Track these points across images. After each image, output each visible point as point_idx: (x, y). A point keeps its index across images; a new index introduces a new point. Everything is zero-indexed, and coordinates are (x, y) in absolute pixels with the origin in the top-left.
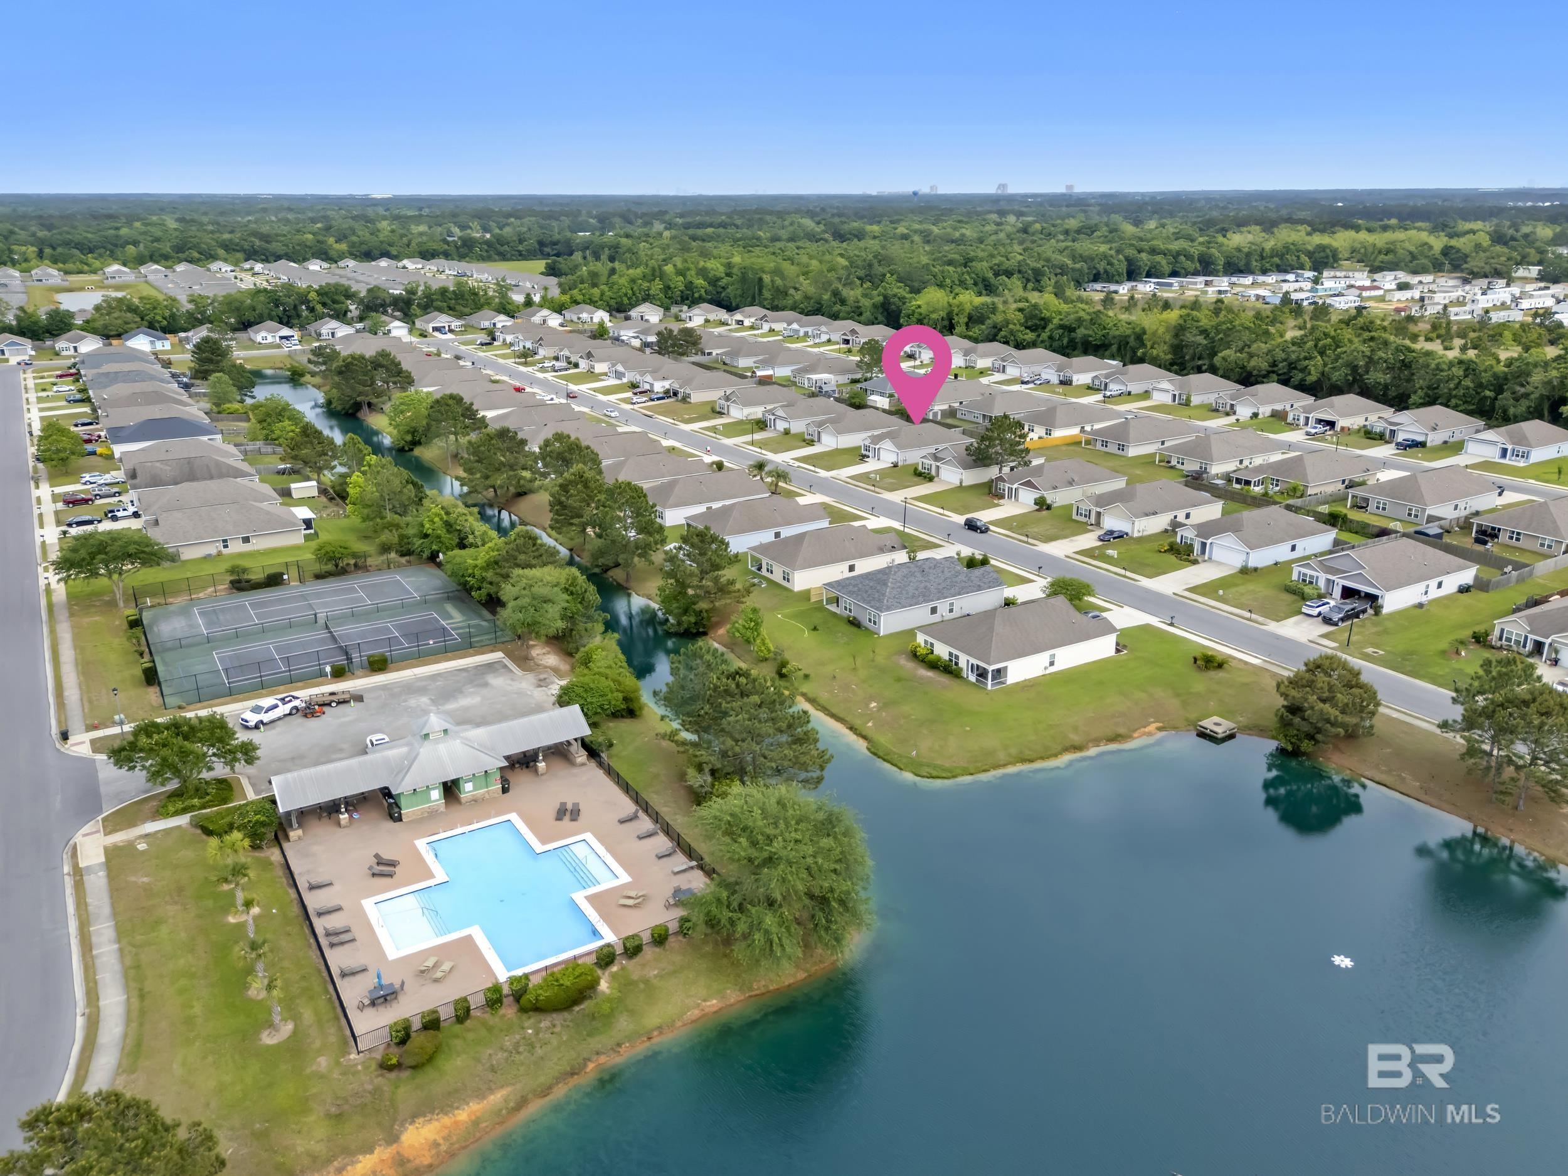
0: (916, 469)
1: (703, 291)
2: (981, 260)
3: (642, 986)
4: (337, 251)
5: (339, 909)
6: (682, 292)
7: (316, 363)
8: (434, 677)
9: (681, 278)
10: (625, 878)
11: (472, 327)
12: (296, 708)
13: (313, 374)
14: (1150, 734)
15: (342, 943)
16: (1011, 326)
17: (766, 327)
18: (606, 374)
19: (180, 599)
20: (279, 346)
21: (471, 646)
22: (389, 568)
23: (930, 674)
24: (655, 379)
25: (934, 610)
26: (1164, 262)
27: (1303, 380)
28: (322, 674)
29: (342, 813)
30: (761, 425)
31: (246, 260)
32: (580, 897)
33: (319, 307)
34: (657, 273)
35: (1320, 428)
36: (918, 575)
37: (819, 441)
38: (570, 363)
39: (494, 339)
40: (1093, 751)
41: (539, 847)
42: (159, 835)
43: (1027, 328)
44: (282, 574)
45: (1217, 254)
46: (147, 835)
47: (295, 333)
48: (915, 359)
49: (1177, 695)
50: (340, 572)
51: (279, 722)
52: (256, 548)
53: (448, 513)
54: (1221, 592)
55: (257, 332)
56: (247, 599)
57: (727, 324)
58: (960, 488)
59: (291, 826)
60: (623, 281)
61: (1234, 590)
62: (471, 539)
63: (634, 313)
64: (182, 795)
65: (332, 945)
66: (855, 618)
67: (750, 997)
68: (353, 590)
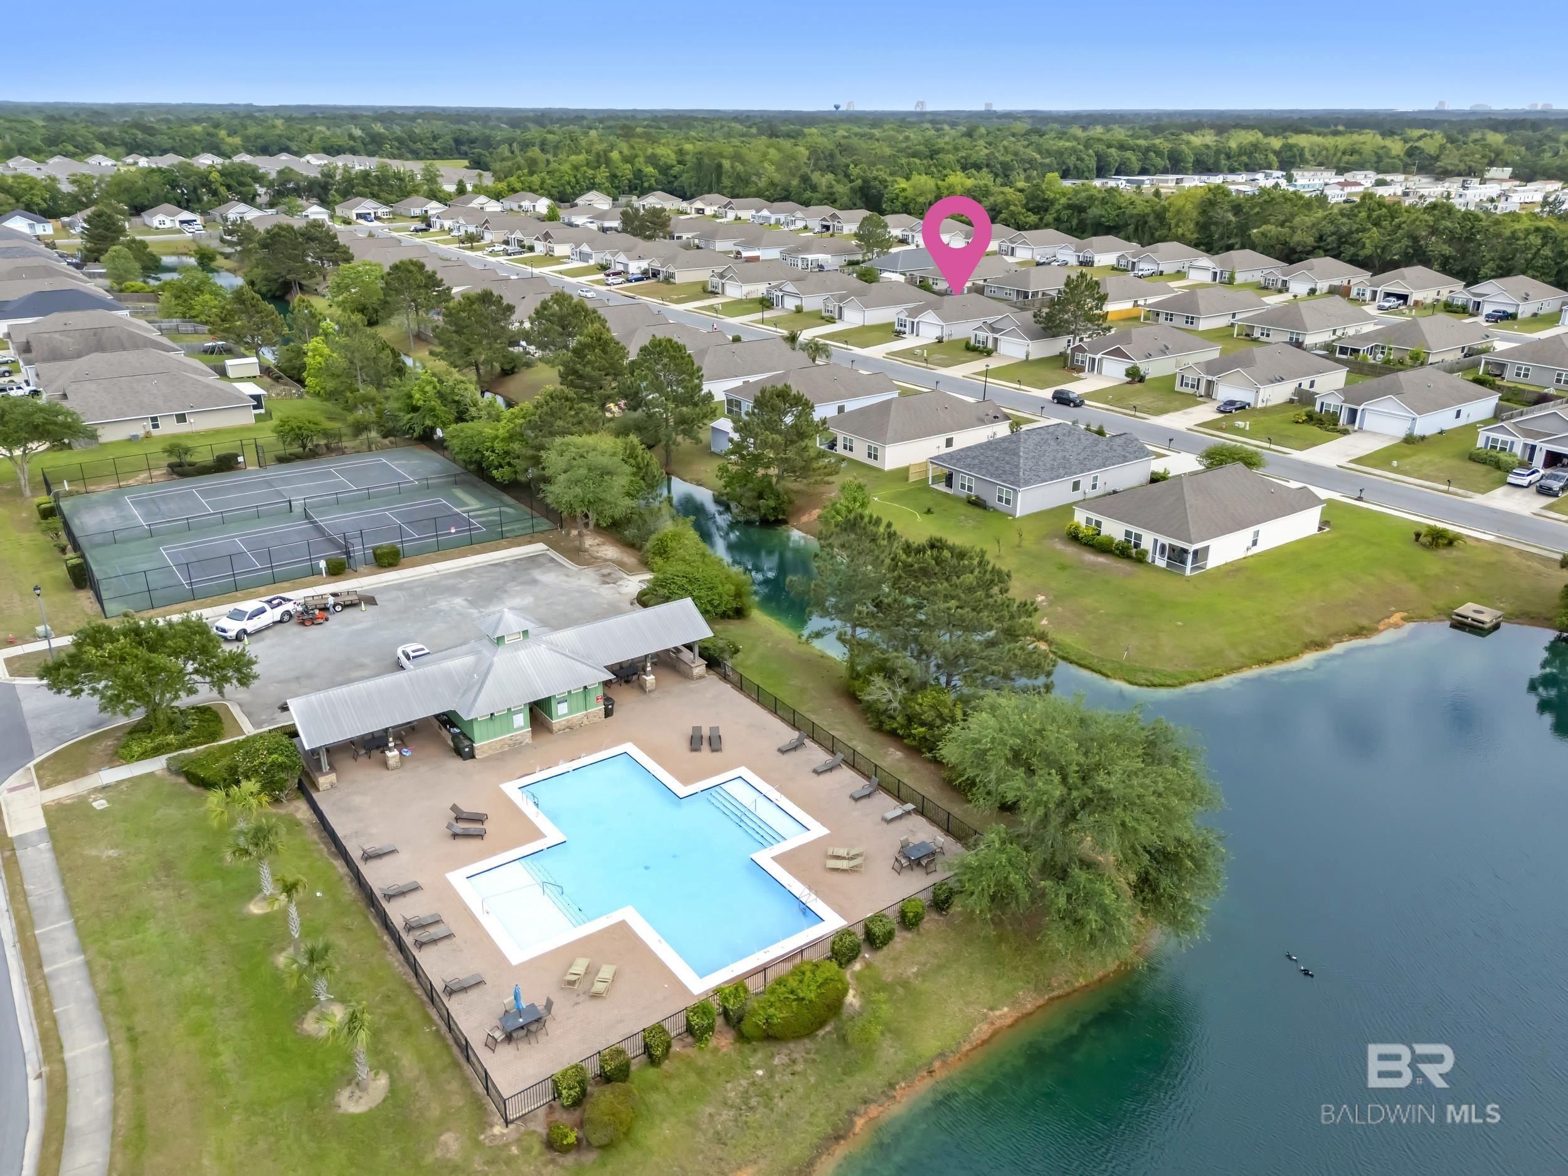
0: (968, 343)
1: (653, 181)
2: (948, 152)
3: (900, 990)
4: (230, 145)
5: (415, 888)
6: (630, 181)
7: (231, 244)
8: (464, 574)
9: (629, 166)
10: (818, 830)
11: (401, 215)
12: (288, 612)
13: (227, 256)
14: (1396, 626)
15: (434, 941)
16: (1012, 208)
17: (731, 215)
18: (568, 257)
19: (104, 487)
20: (180, 232)
21: (502, 536)
22: (370, 450)
23: (1101, 559)
24: (630, 259)
25: (1076, 486)
26: (1134, 158)
27: (1356, 255)
28: (315, 572)
29: (390, 750)
30: (766, 303)
31: (128, 154)
32: (764, 858)
33: (223, 190)
34: (602, 160)
35: (1393, 302)
36: (1052, 443)
37: (840, 317)
38: (523, 247)
39: (429, 226)
40: (1338, 648)
41: (682, 790)
42: (124, 787)
43: (1029, 210)
44: (237, 456)
45: (1187, 151)
46: (105, 788)
47: (198, 219)
48: (908, 244)
49: (1412, 579)
50: (313, 454)
51: (267, 632)
52: (194, 429)
53: (441, 381)
54: (1395, 463)
55: (152, 216)
56: (195, 487)
57: (686, 213)
58: (1027, 362)
59: (320, 769)
60: (566, 167)
61: (1408, 461)
62: (473, 411)
63: (580, 201)
64: (150, 730)
65: (420, 945)
66: (977, 497)
67: (1051, 999)
68: (329, 475)
